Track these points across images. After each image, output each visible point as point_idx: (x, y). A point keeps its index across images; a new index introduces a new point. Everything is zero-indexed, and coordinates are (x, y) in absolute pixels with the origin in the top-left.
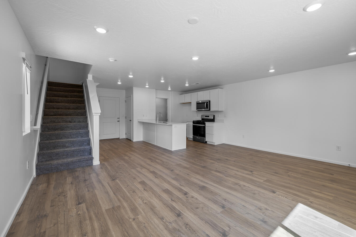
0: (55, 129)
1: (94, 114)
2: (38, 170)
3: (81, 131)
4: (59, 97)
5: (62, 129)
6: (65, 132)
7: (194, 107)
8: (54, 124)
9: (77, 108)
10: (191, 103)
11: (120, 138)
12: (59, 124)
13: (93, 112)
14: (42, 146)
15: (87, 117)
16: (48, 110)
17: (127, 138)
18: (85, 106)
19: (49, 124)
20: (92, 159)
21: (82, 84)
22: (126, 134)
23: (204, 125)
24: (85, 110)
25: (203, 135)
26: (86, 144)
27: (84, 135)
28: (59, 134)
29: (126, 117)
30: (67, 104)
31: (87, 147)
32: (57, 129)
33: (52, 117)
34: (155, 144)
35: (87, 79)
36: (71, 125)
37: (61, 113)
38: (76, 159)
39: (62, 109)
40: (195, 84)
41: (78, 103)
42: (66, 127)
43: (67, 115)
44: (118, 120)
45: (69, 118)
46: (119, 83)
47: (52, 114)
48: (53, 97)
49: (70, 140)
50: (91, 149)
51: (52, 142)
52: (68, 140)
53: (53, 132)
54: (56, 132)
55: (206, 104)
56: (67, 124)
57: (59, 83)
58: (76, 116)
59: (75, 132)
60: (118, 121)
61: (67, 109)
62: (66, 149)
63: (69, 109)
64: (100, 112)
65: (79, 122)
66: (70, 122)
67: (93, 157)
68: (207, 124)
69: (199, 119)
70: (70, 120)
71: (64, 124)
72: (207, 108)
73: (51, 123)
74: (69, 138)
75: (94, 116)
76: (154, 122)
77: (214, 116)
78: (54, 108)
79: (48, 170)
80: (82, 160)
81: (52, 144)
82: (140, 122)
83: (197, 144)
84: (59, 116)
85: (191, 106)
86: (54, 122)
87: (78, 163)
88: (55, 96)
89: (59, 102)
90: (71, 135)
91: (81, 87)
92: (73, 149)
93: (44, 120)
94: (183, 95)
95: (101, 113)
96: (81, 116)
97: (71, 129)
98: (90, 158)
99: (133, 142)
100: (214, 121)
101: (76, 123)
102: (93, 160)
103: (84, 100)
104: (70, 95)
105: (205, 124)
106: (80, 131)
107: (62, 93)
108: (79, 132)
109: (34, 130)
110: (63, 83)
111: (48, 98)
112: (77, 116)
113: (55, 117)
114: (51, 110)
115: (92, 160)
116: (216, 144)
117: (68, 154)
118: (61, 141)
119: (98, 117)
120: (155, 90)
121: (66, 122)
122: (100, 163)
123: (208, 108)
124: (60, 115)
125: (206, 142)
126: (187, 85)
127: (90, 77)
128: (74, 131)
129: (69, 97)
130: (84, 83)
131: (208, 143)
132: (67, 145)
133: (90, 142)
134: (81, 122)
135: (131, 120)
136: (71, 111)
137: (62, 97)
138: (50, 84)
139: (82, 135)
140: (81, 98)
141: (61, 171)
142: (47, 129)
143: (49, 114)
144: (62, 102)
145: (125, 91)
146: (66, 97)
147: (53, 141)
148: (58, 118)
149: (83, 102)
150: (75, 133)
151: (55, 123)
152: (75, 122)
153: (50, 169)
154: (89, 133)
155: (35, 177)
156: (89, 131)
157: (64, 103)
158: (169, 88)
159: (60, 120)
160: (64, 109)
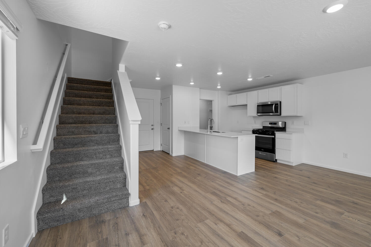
0: (74, 145)
1: (131, 122)
2: (40, 222)
3: (110, 148)
4: (81, 97)
5: (83, 144)
6: (87, 150)
7: (252, 110)
8: (72, 136)
9: (104, 113)
10: (247, 105)
11: (154, 150)
12: (79, 136)
13: (129, 119)
14: (51, 173)
15: (117, 126)
16: (66, 115)
17: (162, 151)
18: (115, 110)
19: (64, 136)
20: (127, 195)
21: (111, 81)
22: (161, 145)
23: (273, 137)
24: (115, 115)
25: (272, 150)
26: (117, 168)
27: (114, 154)
28: (78, 153)
29: (161, 124)
30: (91, 107)
31: (120, 175)
32: (76, 144)
33: (69, 125)
34: (205, 162)
35: (118, 71)
36: (96, 138)
37: (83, 120)
38: (102, 198)
39: (84, 113)
40: (263, 77)
41: (106, 106)
42: (89, 142)
43: (90, 123)
44: (152, 127)
45: (94, 127)
46: (158, 79)
47: (71, 121)
48: (73, 97)
49: (95, 162)
50: (125, 178)
51: (68, 168)
52: (90, 162)
53: (70, 149)
54: (75, 149)
55: (274, 106)
56: (91, 135)
57: (81, 79)
58: (104, 123)
59: (102, 148)
60: (152, 129)
61: (91, 114)
62: (88, 179)
63: (93, 114)
64: (140, 118)
65: (107, 133)
66: (96, 133)
67: (130, 192)
68: (278, 135)
69: (259, 126)
70: (95, 129)
71: (86, 136)
72: (275, 112)
73: (68, 135)
74: (93, 158)
75: (131, 125)
76: (198, 130)
77: (285, 123)
78: (74, 113)
79: (58, 221)
80: (112, 199)
81: (67, 169)
82: (180, 131)
83: (265, 164)
84: (79, 125)
85: (247, 109)
86: (73, 133)
87: (106, 205)
88: (77, 96)
89: (81, 105)
90: (95, 154)
91: (109, 84)
92: (99, 178)
93: (58, 130)
94: (235, 95)
95: (141, 121)
96: (110, 123)
97: (96, 143)
98: (125, 195)
99: (172, 156)
100: (286, 130)
101: (104, 135)
102: (130, 197)
103: (113, 102)
104: (96, 95)
105: (274, 134)
106: (110, 146)
107: (85, 92)
108: (108, 148)
109: (32, 152)
110: (87, 80)
111: (67, 98)
112: (104, 125)
113: (75, 125)
114: (69, 115)
115: (128, 197)
116: (294, 165)
117: (91, 188)
118: (81, 165)
119: (138, 126)
120: (199, 88)
121: (90, 132)
122: (140, 202)
123: (278, 112)
124: (82, 122)
125: (276, 160)
126: (250, 80)
127: (122, 68)
128: (100, 147)
129: (94, 98)
130: (112, 80)
131: (278, 161)
132: (90, 170)
133: (123, 166)
134: (109, 133)
135: (169, 129)
136: (96, 117)
137: (85, 97)
138: (70, 80)
139: (112, 153)
140: (109, 99)
141: (79, 220)
142: (62, 145)
143: (67, 121)
144: (84, 104)
145: (160, 91)
146: (90, 97)
147: (69, 165)
148: (78, 126)
149: (112, 104)
150: (102, 150)
151: (75, 135)
152: (101, 133)
153: (61, 218)
154: (121, 150)
155: (34, 236)
156: (121, 147)
157: (88, 106)
158: (219, 86)
159: (81, 131)
160: (87, 114)
